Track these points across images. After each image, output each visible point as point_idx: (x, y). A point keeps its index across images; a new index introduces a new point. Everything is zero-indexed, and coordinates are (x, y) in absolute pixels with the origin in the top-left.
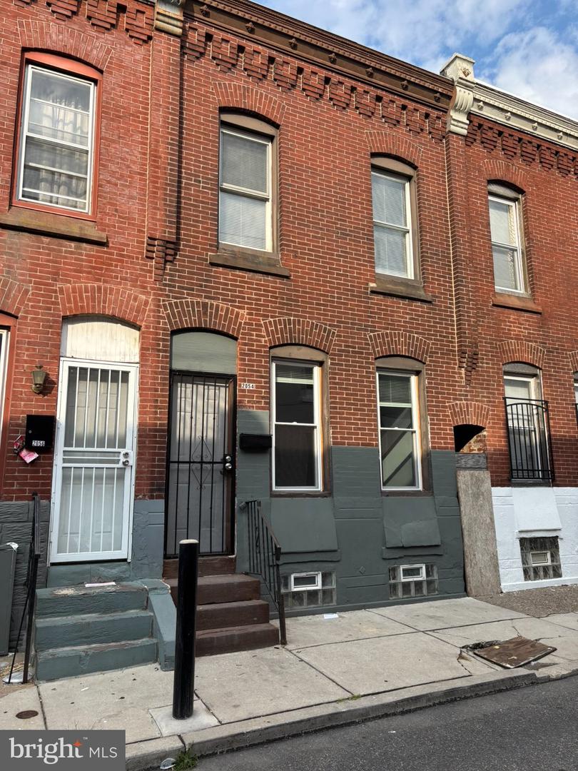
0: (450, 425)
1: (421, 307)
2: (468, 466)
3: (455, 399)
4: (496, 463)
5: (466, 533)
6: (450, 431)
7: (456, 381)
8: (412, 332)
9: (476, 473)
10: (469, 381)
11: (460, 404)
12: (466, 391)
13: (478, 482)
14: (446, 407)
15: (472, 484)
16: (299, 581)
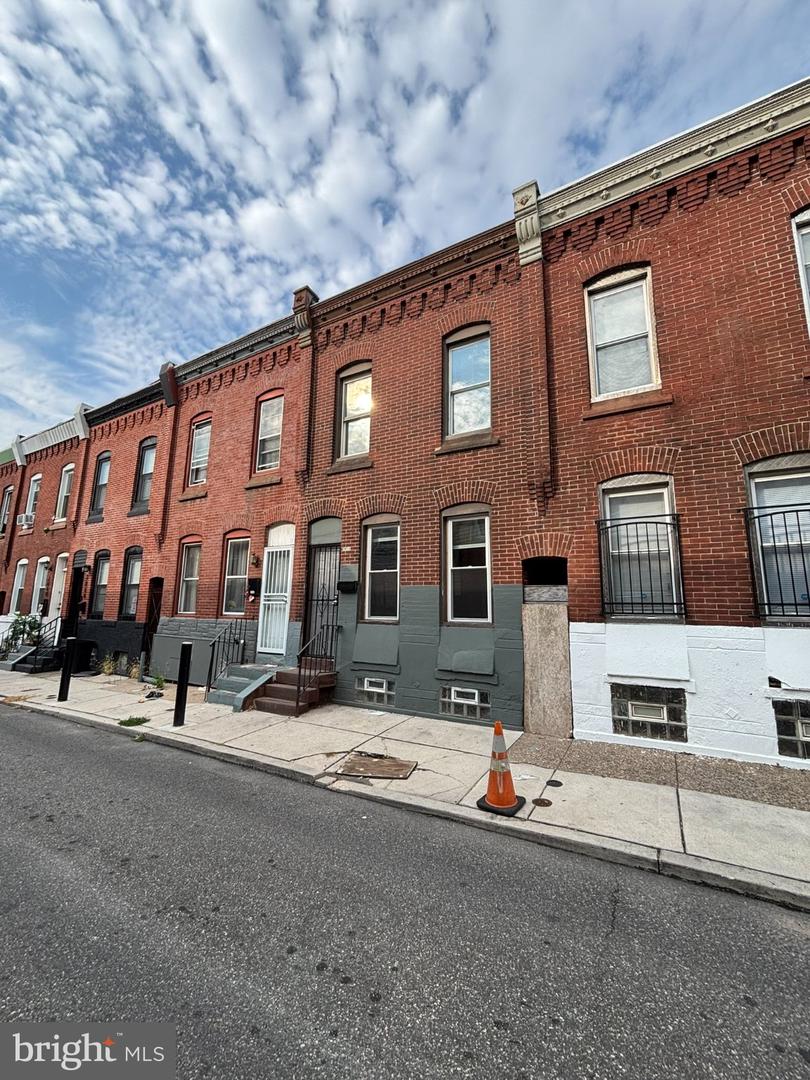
0: (518, 559)
1: (487, 452)
2: (543, 599)
3: (523, 533)
4: (580, 596)
5: (527, 667)
6: (517, 565)
7: (528, 515)
8: (477, 479)
9: (548, 607)
10: (543, 513)
11: (531, 537)
12: (540, 522)
13: (551, 616)
14: (513, 542)
15: (541, 618)
16: (372, 684)
